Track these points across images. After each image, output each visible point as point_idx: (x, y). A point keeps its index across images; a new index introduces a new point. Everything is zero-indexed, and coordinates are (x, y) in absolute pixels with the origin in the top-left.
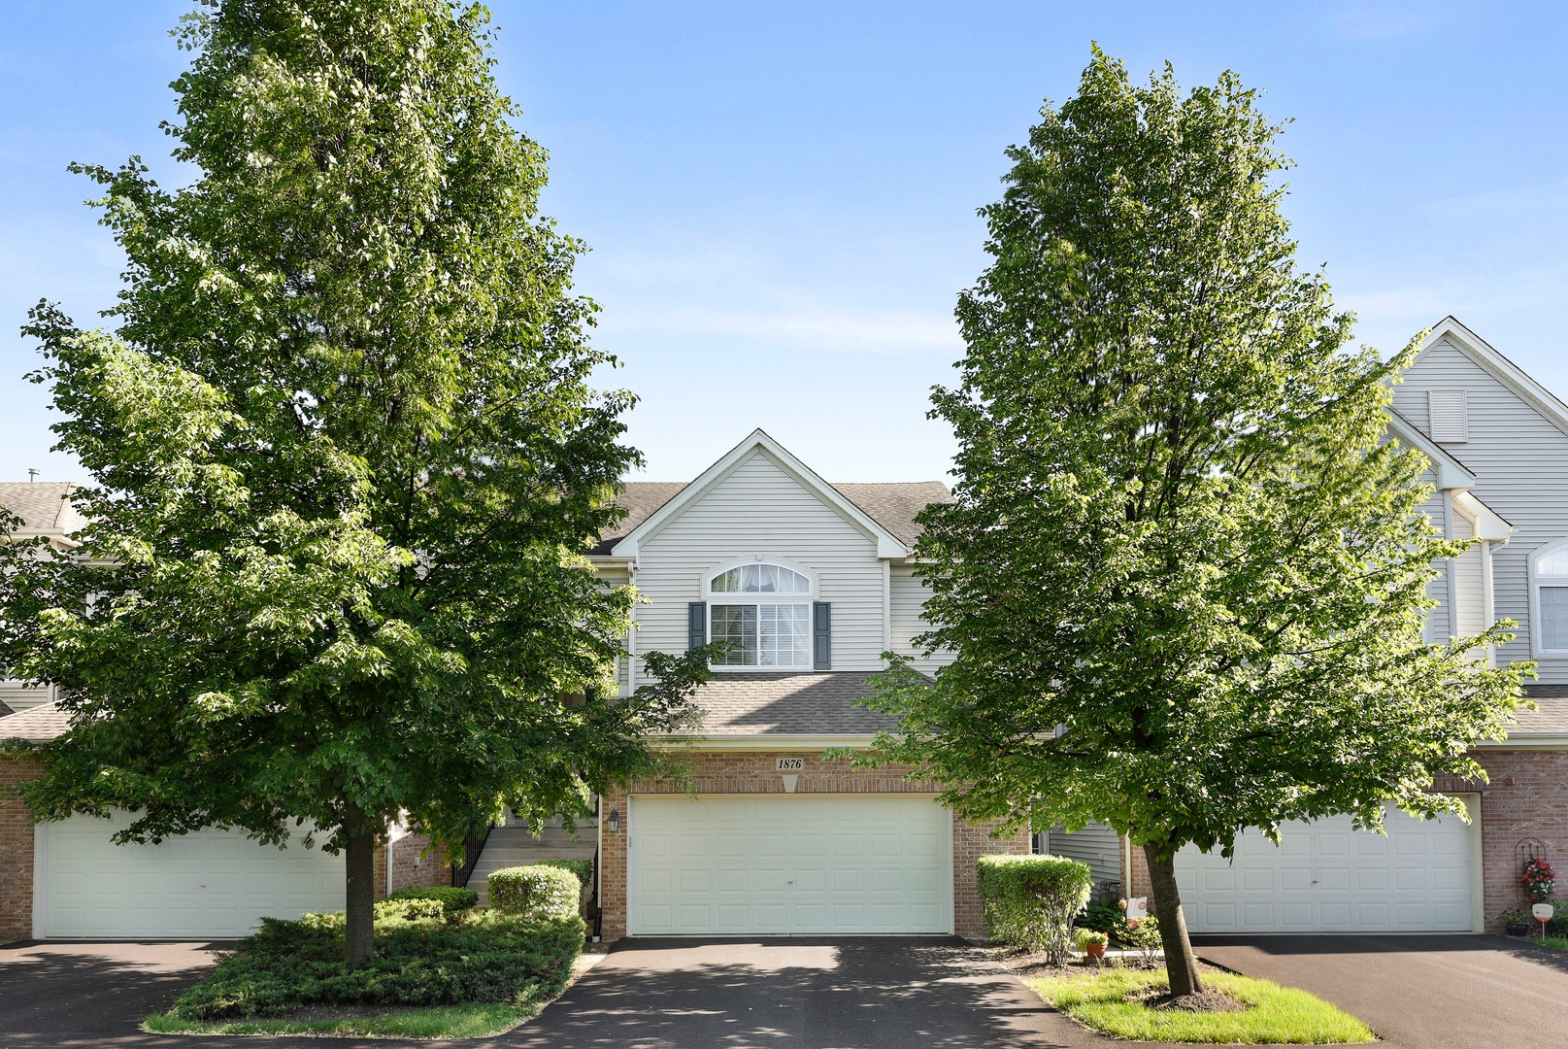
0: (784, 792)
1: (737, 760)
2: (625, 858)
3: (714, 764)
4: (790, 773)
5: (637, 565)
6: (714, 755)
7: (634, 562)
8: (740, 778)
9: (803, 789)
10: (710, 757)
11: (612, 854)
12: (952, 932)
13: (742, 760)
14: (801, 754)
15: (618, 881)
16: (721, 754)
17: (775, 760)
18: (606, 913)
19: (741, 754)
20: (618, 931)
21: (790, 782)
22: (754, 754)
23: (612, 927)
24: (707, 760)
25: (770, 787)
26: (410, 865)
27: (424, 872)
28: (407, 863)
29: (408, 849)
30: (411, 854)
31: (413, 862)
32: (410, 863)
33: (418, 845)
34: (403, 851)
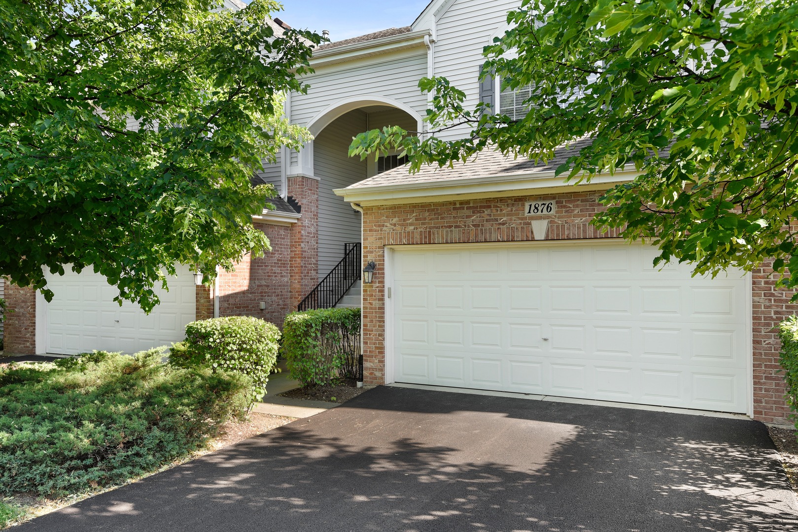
0: (533, 240)
1: (484, 207)
2: (383, 308)
3: (461, 213)
4: (540, 218)
5: (434, 38)
6: (462, 203)
7: (430, 35)
8: (488, 225)
9: (555, 237)
10: (458, 206)
11: (371, 304)
12: (751, 415)
13: (489, 207)
14: (552, 197)
15: (377, 330)
16: (468, 202)
17: (523, 205)
18: (366, 361)
19: (488, 200)
20: (376, 378)
21: (540, 228)
22: (501, 200)
23: (371, 374)
24: (455, 209)
25: (518, 235)
26: (253, 309)
27: (275, 314)
28: (248, 307)
29: (250, 295)
30: (255, 300)
31: (258, 306)
32: (253, 307)
33: (265, 292)
34: (241, 297)
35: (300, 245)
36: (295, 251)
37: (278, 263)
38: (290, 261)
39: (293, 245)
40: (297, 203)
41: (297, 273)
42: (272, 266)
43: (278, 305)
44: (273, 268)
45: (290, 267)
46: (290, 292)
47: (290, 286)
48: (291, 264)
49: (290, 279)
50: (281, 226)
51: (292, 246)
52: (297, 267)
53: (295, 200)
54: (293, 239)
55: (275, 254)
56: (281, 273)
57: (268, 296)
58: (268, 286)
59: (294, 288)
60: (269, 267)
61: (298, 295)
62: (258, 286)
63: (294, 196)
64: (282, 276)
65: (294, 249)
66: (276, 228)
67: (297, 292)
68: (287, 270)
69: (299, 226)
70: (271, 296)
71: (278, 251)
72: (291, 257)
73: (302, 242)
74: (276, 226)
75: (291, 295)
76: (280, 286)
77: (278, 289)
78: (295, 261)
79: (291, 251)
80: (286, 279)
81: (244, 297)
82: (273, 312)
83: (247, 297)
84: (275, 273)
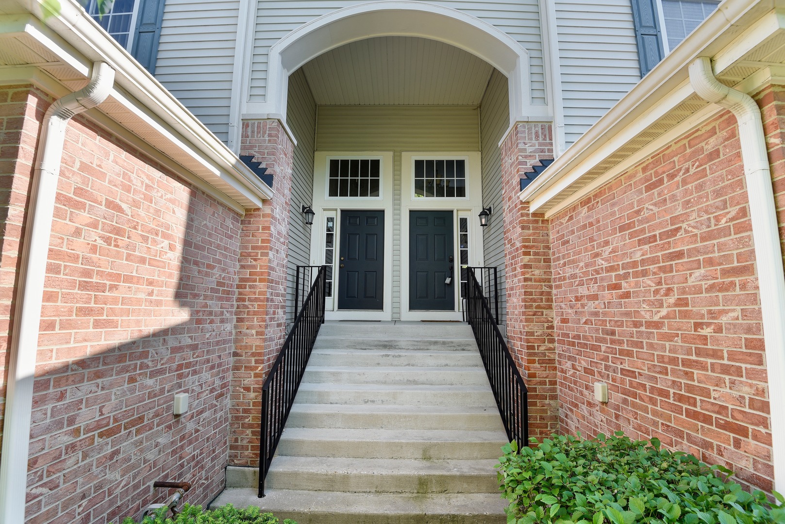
26: (156, 421)
27: (204, 415)
28: (141, 419)
29: (150, 382)
30: (162, 391)
31: (169, 408)
32: (157, 415)
33: (188, 365)
34: (124, 394)
35: (267, 254)
36: (254, 267)
37: (217, 291)
38: (238, 287)
39: (249, 255)
40: (265, 169)
41: (255, 313)
42: (206, 297)
43: (212, 391)
44: (209, 302)
45: (238, 300)
46: (235, 354)
47: (236, 341)
48: (240, 294)
49: (236, 327)
50: (230, 209)
51: (244, 256)
52: (256, 300)
53: (259, 163)
54: (248, 242)
55: (213, 267)
56: (222, 313)
57: (195, 372)
58: (194, 347)
59: (246, 347)
60: (201, 300)
61: (257, 362)
62: (175, 350)
63: (257, 155)
64: (222, 321)
65: (250, 262)
66: (221, 209)
67: (253, 355)
68: (232, 306)
69: (264, 216)
70: (200, 372)
71: (219, 262)
72: (242, 280)
73: (271, 249)
74: (222, 204)
75: (236, 362)
76: (218, 343)
77: (214, 352)
78: (250, 287)
79: (243, 267)
80: (229, 327)
81: (133, 391)
82: (202, 412)
83: (143, 387)
84: (211, 313)
